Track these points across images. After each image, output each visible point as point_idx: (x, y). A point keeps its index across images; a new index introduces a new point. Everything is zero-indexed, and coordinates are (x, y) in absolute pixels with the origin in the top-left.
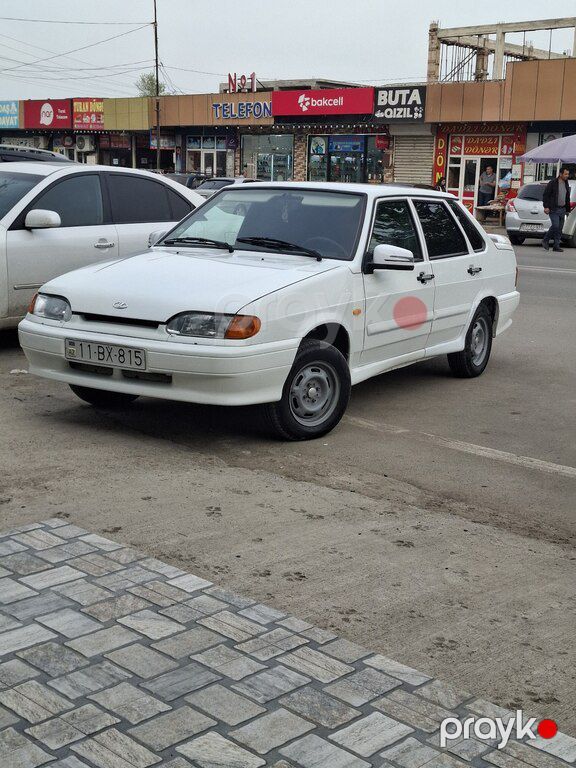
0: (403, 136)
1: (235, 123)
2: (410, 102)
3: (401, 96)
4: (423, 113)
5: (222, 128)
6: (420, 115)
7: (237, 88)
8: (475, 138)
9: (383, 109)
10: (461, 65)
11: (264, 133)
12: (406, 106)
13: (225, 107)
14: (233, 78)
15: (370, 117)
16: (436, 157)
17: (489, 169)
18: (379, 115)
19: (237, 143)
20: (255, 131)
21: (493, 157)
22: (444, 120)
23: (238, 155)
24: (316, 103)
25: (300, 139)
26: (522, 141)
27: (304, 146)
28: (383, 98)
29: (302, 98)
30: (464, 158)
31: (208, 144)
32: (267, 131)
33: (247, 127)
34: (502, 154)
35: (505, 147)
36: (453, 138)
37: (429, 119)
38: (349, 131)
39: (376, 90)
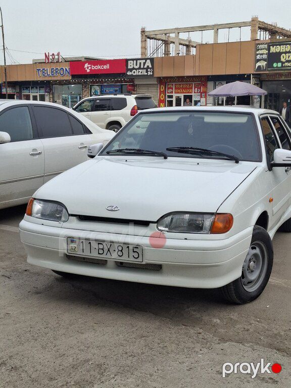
0: (141, 85)
1: (50, 79)
2: (146, 67)
3: (140, 63)
4: (153, 72)
5: (42, 82)
6: (151, 73)
7: (50, 60)
8: (180, 85)
9: (131, 70)
10: (157, 49)
11: (65, 84)
12: (144, 69)
13: (44, 71)
14: (47, 55)
15: (124, 74)
16: (160, 95)
17: (188, 100)
18: (129, 73)
19: (51, 90)
20: (61, 83)
21: (191, 94)
22: (164, 76)
23: (51, 96)
24: (94, 68)
25: (86, 86)
26: (205, 86)
27: (88, 91)
28: (131, 65)
29: (86, 65)
30: (175, 95)
31: (35, 90)
32: (68, 83)
33: (56, 81)
34: (195, 93)
35: (196, 89)
36: (168, 85)
37: (156, 75)
38: (112, 82)
39: (127, 61)
